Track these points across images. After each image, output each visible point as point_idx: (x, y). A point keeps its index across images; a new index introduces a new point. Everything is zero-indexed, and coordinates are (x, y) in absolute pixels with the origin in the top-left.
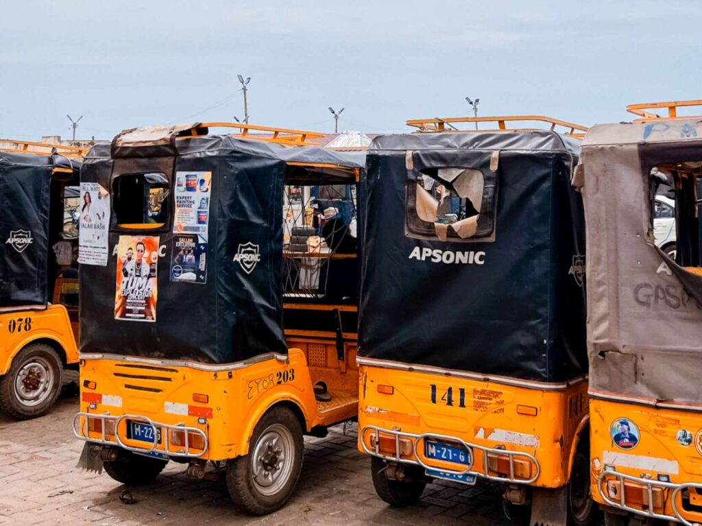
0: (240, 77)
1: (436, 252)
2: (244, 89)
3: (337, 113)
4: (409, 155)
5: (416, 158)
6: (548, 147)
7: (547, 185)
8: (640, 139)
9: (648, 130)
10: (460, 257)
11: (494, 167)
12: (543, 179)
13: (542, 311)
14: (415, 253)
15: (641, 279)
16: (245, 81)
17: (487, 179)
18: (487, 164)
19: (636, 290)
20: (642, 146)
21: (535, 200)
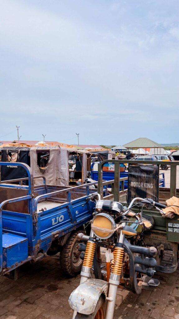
0: (17, 126)
1: (10, 166)
2: (18, 129)
3: (44, 136)
4: (7, 150)
5: (8, 151)
6: (27, 150)
7: (26, 155)
8: (36, 149)
9: (38, 148)
10: (14, 167)
11: (19, 152)
12: (26, 154)
13: (25, 175)
14: (8, 166)
15: (36, 169)
16: (18, 127)
17: (18, 154)
18: (18, 152)
19: (35, 171)
20: (37, 150)
21: (24, 158)
